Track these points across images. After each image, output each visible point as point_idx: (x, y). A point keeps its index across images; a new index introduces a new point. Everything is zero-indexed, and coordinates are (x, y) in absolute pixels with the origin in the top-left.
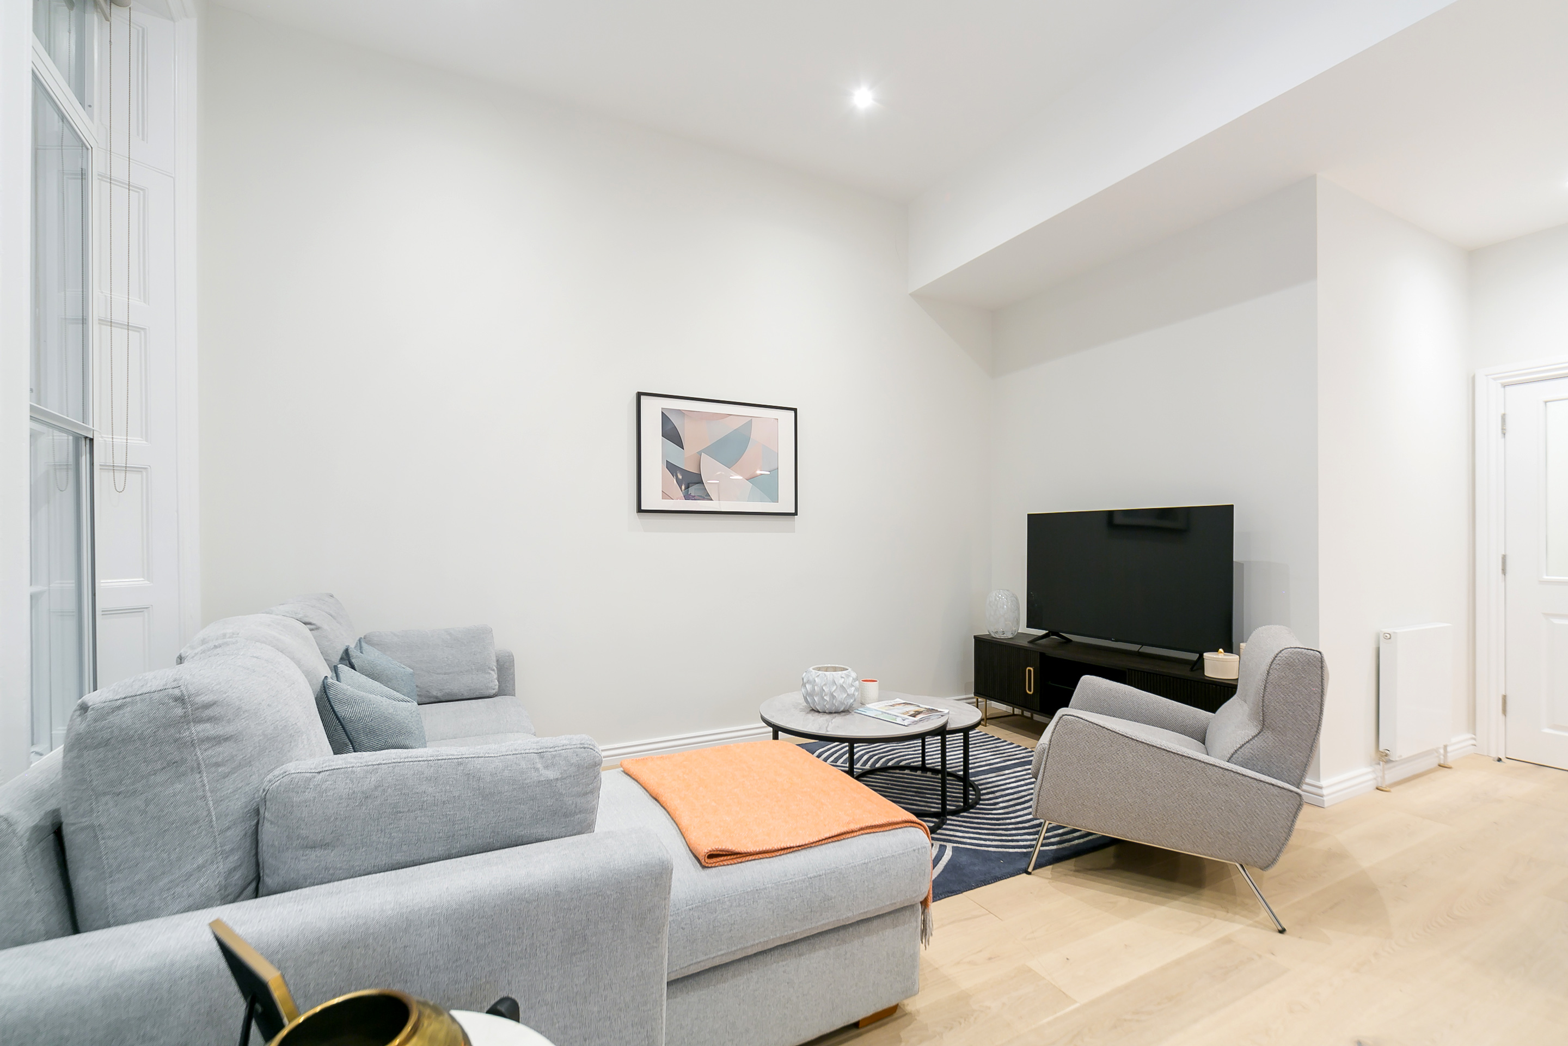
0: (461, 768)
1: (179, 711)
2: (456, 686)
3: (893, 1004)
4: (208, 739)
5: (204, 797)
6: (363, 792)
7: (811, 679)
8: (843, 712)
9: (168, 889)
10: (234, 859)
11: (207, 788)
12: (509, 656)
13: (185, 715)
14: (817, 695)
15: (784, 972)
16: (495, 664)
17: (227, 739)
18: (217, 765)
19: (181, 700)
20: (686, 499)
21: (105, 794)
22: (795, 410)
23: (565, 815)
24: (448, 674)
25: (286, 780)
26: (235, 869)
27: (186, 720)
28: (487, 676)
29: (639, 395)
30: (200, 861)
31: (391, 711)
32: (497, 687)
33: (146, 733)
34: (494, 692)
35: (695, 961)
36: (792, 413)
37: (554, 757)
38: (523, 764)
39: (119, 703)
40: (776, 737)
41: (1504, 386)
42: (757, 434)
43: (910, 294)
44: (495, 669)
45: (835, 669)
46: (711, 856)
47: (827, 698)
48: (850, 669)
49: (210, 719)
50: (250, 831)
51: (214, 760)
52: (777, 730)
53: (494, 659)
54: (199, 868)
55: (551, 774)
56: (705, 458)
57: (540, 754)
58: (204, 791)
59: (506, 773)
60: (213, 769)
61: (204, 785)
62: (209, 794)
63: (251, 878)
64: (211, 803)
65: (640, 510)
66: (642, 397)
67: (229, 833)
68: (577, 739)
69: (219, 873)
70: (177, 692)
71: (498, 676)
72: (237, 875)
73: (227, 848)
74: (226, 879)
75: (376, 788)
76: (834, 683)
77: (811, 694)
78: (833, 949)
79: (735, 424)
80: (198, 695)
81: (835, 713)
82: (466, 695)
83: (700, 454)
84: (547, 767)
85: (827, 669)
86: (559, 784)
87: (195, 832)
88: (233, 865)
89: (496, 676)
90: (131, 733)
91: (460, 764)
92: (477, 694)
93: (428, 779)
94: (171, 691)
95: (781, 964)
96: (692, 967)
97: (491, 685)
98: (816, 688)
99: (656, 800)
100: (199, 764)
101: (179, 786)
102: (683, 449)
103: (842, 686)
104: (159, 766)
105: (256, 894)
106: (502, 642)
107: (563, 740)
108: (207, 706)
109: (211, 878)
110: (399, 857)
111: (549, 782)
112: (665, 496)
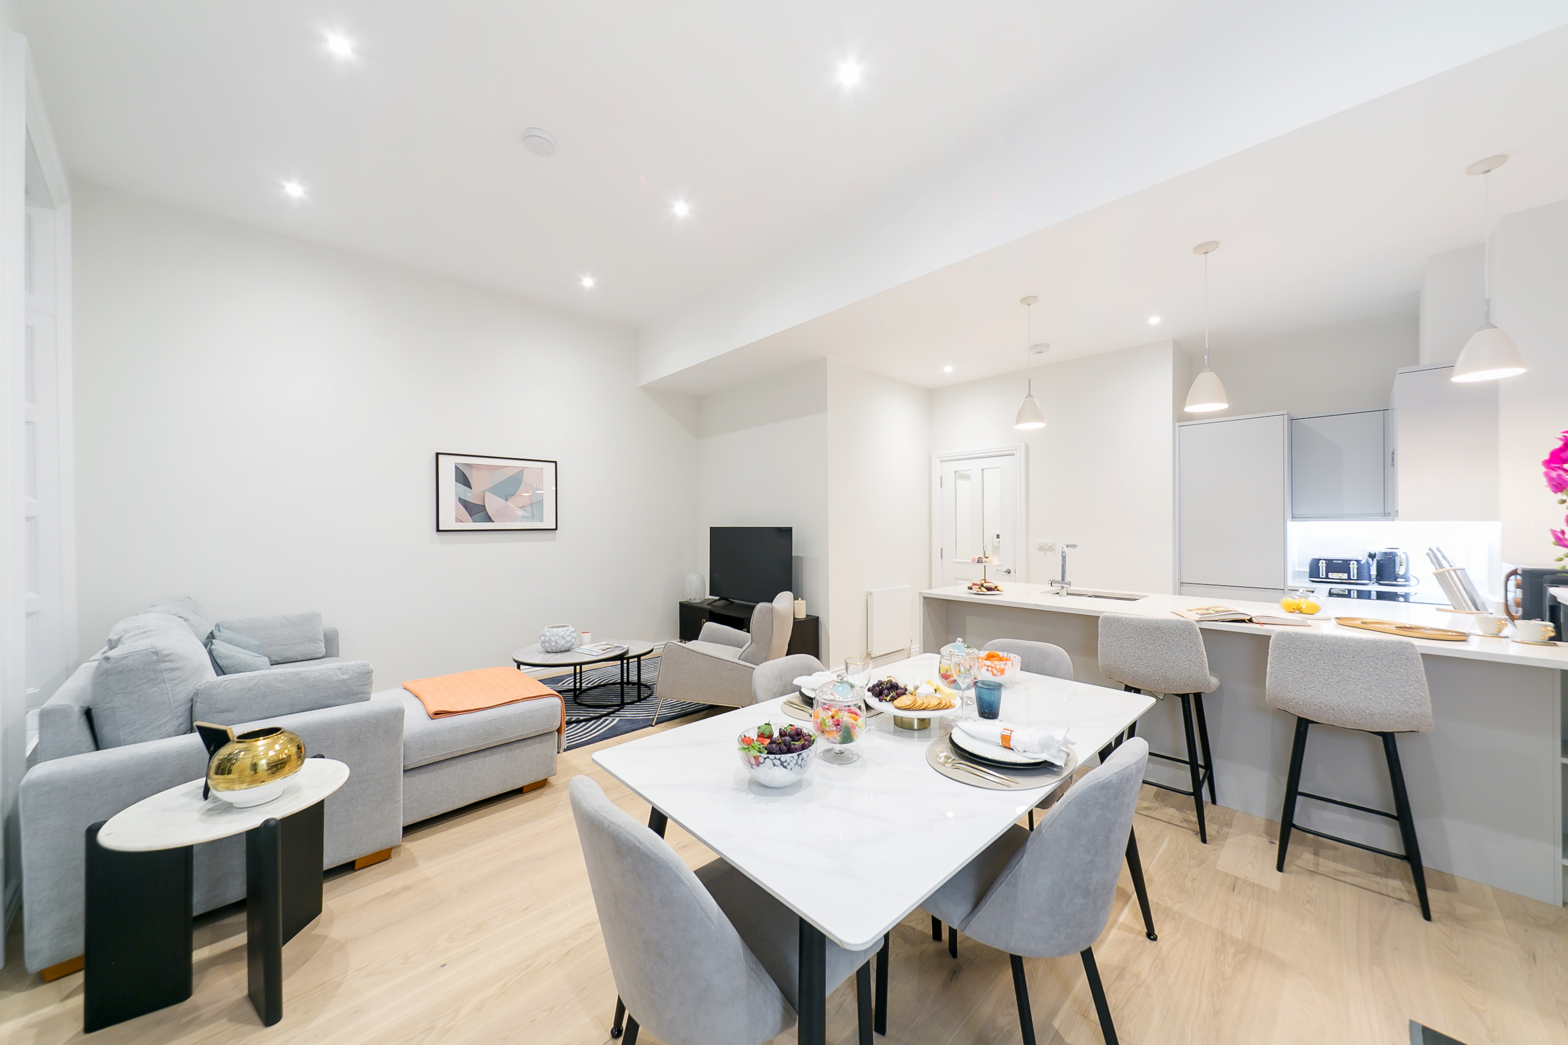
0: (298, 676)
1: (155, 658)
2: (291, 654)
3: (541, 778)
4: (168, 669)
5: (167, 693)
6: (248, 688)
7: (544, 633)
8: (564, 651)
9: (151, 732)
10: (181, 720)
11: (169, 689)
12: (334, 631)
13: (158, 659)
14: (547, 642)
15: (476, 764)
16: (323, 637)
17: (177, 669)
18: (173, 680)
19: (156, 653)
20: (474, 522)
21: (119, 693)
22: (556, 462)
23: (353, 695)
24: (285, 645)
25: (208, 684)
26: (181, 724)
27: (158, 661)
28: (316, 645)
29: (437, 454)
30: (166, 720)
31: (252, 661)
32: (324, 652)
33: (140, 667)
34: (322, 655)
35: (424, 758)
36: (554, 464)
37: (347, 670)
38: (330, 673)
39: (125, 655)
40: (519, 667)
41: (942, 461)
42: (526, 478)
43: (640, 387)
44: (323, 640)
45: (558, 627)
46: (436, 714)
47: (553, 644)
48: (570, 626)
49: (169, 661)
50: (188, 708)
51: (171, 678)
52: (519, 664)
53: (322, 634)
54: (165, 723)
55: (345, 677)
56: (488, 495)
57: (340, 669)
58: (167, 690)
59: (321, 677)
60: (171, 682)
61: (167, 688)
62: (169, 692)
63: (188, 728)
64: (171, 696)
65: (438, 530)
66: (440, 456)
67: (179, 709)
68: (359, 662)
69: (175, 726)
70: (154, 650)
71: (325, 645)
72: (183, 726)
73: (178, 715)
74: (178, 727)
75: (255, 686)
76: (558, 635)
77: (543, 642)
78: (504, 754)
79: (511, 473)
80: (163, 651)
81: (560, 652)
82: (300, 658)
83: (484, 492)
84: (343, 674)
85: (553, 627)
86: (349, 681)
87: (163, 708)
88: (181, 722)
89: (323, 645)
90: (133, 667)
91: (297, 674)
92: (309, 657)
93: (281, 681)
94: (151, 650)
95: (474, 761)
96: (422, 762)
97: (319, 650)
98: (546, 638)
99: (417, 697)
100: (165, 680)
101: (155, 689)
102: (471, 488)
103: (563, 636)
104: (146, 681)
105: (191, 732)
106: (328, 622)
107: (352, 663)
108: (168, 655)
109: (171, 727)
110: (266, 715)
111: (344, 680)
112: (458, 520)
